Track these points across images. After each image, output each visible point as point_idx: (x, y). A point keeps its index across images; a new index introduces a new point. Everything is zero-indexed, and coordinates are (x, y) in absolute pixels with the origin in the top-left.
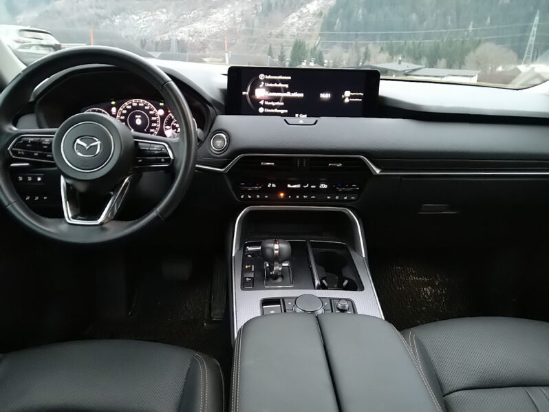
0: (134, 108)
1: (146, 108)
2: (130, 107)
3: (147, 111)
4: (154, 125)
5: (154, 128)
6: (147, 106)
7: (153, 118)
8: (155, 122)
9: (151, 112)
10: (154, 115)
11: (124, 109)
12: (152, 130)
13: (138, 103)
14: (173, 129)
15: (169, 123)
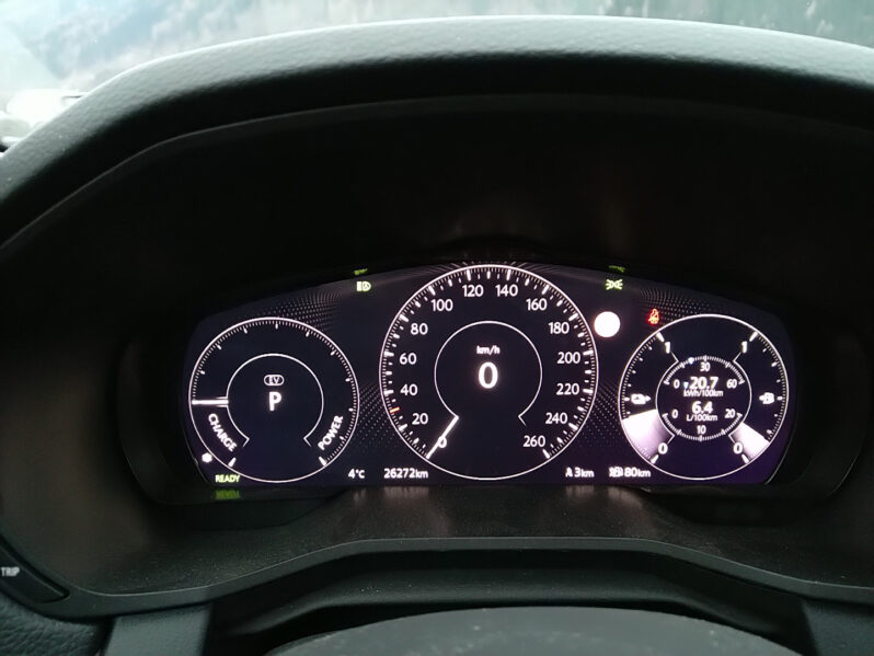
0: (466, 308)
1: (534, 305)
2: (444, 305)
3: (537, 323)
4: (569, 389)
5: (569, 404)
6: (537, 295)
7: (568, 358)
8: (575, 373)
9: (557, 328)
10: (571, 342)
11: (417, 317)
12: (554, 418)
13: (490, 286)
14: (664, 408)
15: (643, 382)
